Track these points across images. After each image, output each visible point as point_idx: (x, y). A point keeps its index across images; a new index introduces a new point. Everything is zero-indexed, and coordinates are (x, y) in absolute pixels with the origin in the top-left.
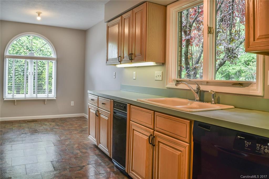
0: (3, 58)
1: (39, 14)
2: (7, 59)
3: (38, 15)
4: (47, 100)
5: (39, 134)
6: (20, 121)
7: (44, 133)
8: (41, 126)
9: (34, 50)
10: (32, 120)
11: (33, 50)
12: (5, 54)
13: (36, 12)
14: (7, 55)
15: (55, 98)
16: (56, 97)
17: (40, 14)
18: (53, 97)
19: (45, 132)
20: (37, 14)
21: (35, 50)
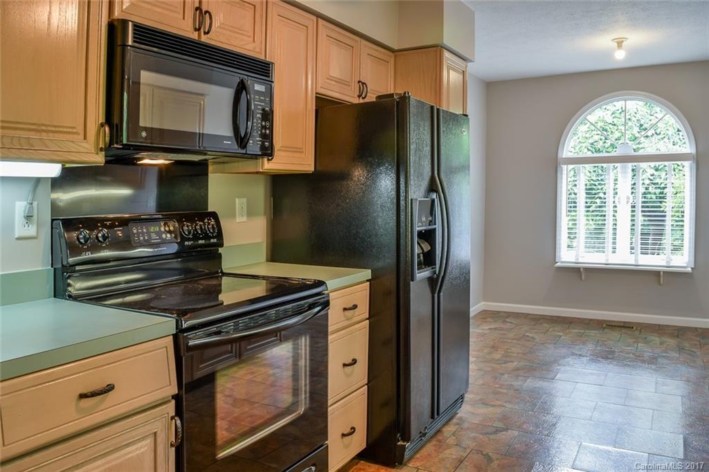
0: (554, 165)
1: (620, 44)
2: (564, 167)
3: (618, 47)
4: (664, 272)
5: (611, 363)
6: (591, 323)
7: (626, 365)
8: (634, 342)
9: (660, 134)
10: (622, 324)
11: (658, 133)
12: (559, 156)
13: (612, 40)
14: (564, 157)
15: (689, 270)
16: (693, 266)
17: (622, 42)
18: (685, 265)
19: (628, 363)
20: (616, 44)
21: (662, 133)
